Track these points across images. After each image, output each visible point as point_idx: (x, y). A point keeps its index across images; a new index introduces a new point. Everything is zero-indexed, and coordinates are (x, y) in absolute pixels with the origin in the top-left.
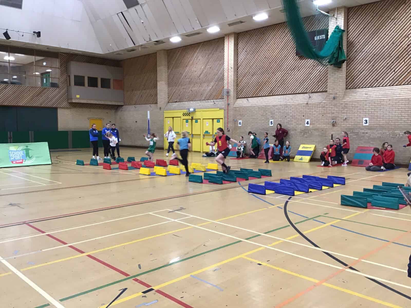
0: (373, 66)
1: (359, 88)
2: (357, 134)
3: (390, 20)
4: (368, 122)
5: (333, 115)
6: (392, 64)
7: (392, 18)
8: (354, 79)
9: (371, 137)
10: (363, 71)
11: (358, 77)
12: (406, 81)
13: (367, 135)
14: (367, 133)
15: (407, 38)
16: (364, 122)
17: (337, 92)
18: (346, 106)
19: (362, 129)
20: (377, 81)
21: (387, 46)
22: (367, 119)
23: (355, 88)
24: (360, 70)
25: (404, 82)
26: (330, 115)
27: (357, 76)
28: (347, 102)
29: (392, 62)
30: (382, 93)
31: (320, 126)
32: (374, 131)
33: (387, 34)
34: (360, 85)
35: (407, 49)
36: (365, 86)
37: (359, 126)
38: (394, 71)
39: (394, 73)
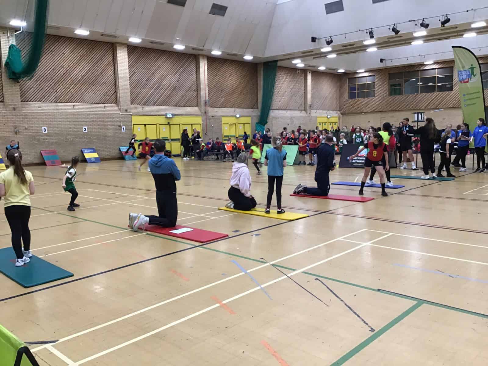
0: (40, 85)
1: (30, 102)
2: (38, 140)
3: (49, 52)
4: (46, 130)
5: (15, 124)
6: (54, 86)
7: (50, 50)
8: (25, 93)
9: (50, 142)
10: (32, 88)
11: (28, 93)
12: (65, 100)
13: (47, 141)
14: (46, 139)
15: (63, 69)
16: (43, 130)
17: (16, 104)
18: (26, 116)
19: (42, 136)
20: (45, 97)
21: (49, 71)
22: (46, 128)
23: (27, 102)
24: (29, 86)
25: (64, 101)
26: (12, 124)
27: (27, 91)
28: (27, 113)
29: (54, 84)
30: (52, 107)
31: (3, 134)
32: (52, 137)
33: (48, 61)
34: (31, 99)
35: (63, 76)
36: (35, 100)
37: (39, 133)
38: (56, 91)
39: (56, 93)
